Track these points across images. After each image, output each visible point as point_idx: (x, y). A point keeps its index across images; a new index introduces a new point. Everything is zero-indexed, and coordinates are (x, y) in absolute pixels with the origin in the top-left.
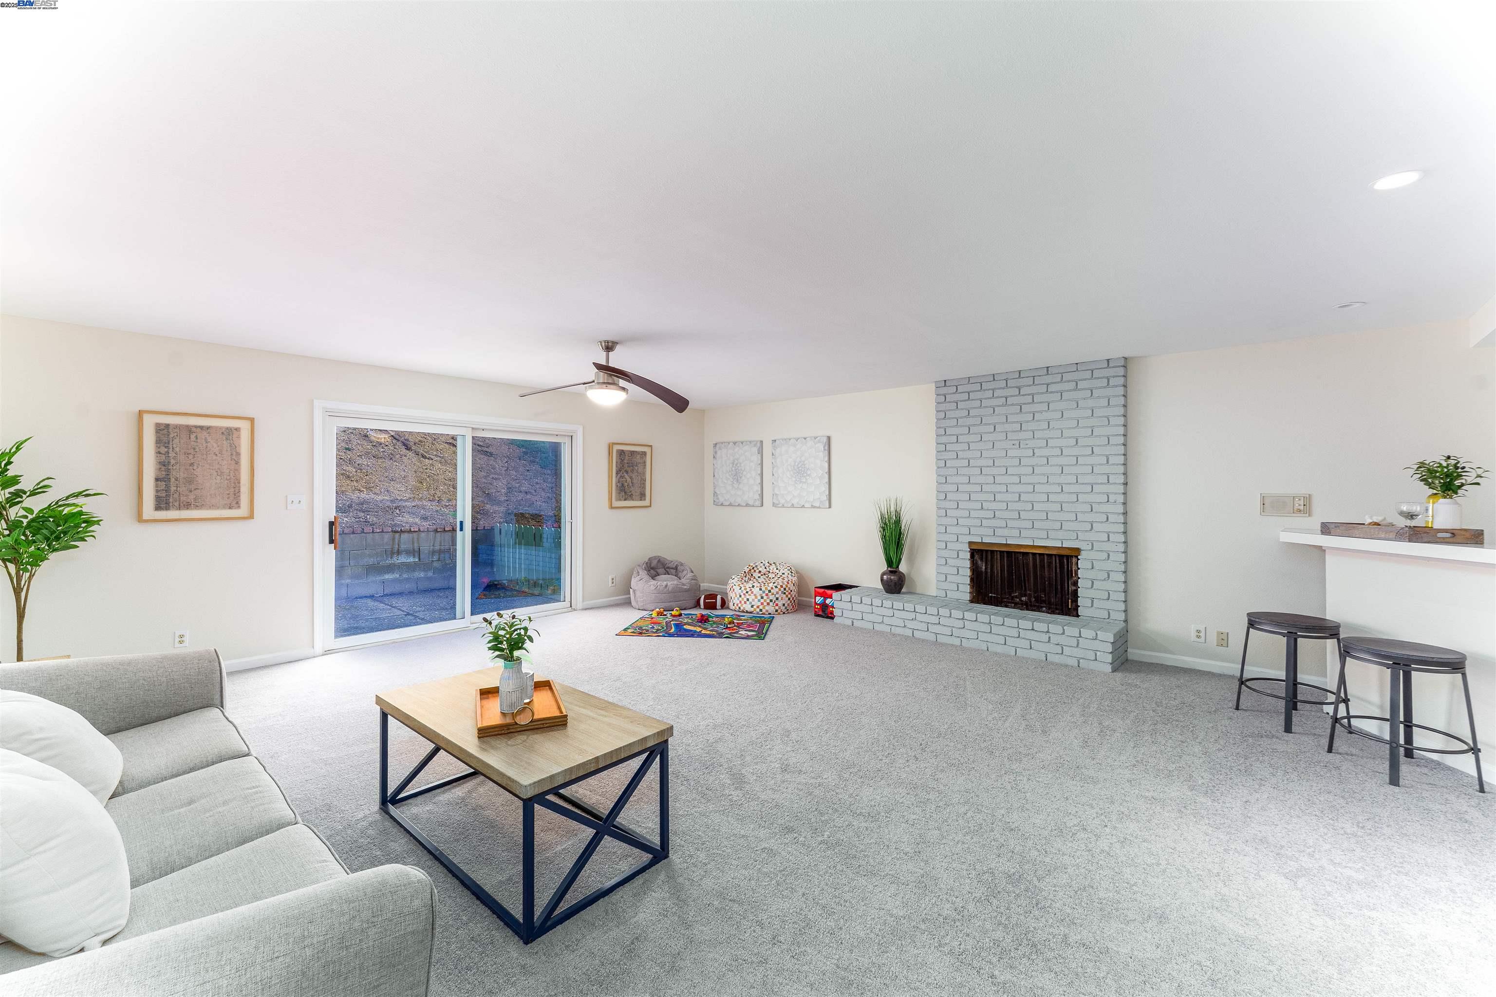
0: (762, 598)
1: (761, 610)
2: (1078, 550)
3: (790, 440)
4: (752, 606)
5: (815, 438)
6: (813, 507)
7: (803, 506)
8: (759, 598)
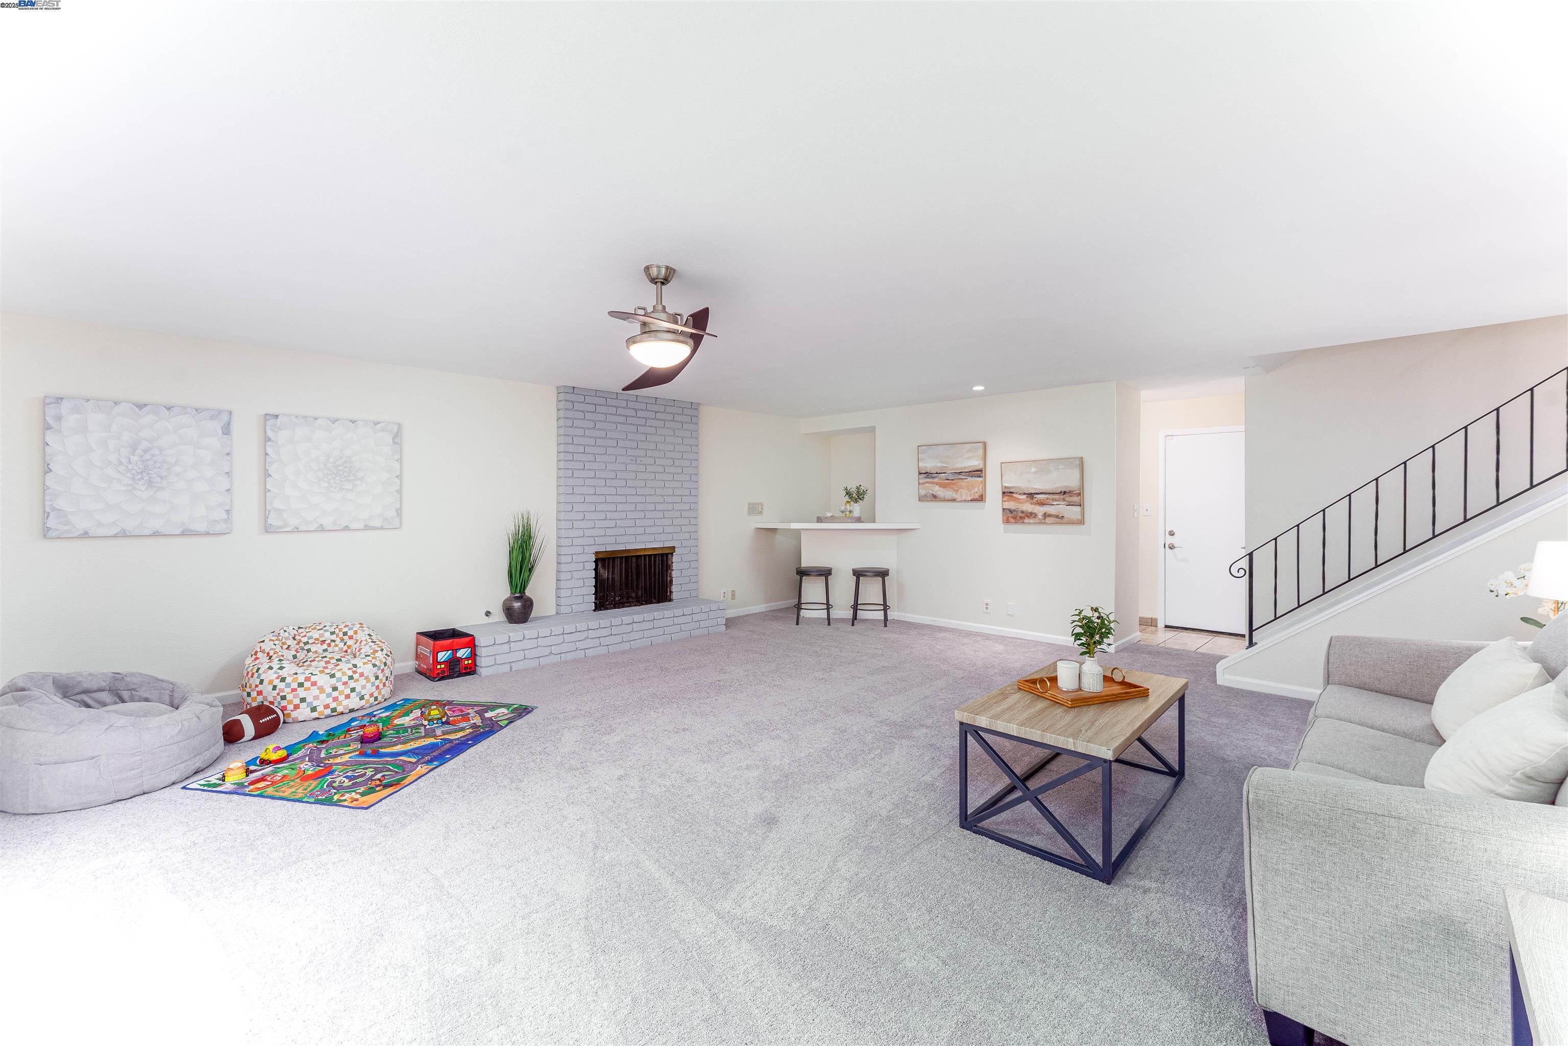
0: (377, 678)
1: (376, 699)
2: (673, 548)
3: (316, 419)
4: (362, 698)
5: (376, 423)
6: (367, 528)
7: (346, 528)
8: (373, 679)
